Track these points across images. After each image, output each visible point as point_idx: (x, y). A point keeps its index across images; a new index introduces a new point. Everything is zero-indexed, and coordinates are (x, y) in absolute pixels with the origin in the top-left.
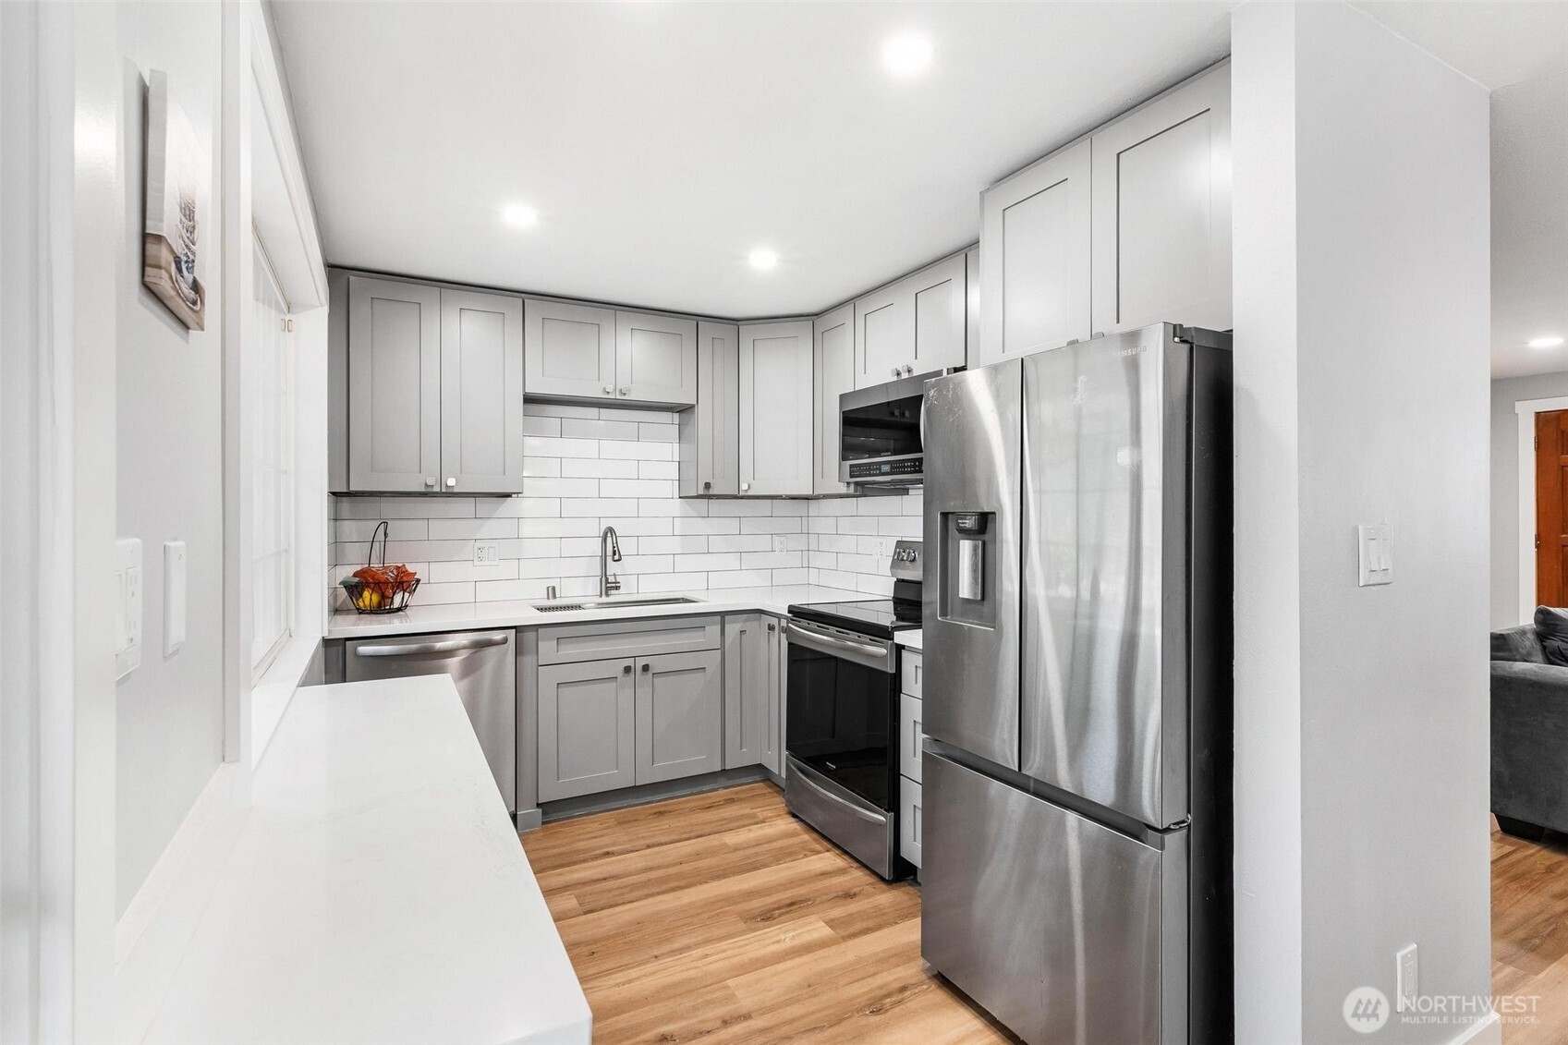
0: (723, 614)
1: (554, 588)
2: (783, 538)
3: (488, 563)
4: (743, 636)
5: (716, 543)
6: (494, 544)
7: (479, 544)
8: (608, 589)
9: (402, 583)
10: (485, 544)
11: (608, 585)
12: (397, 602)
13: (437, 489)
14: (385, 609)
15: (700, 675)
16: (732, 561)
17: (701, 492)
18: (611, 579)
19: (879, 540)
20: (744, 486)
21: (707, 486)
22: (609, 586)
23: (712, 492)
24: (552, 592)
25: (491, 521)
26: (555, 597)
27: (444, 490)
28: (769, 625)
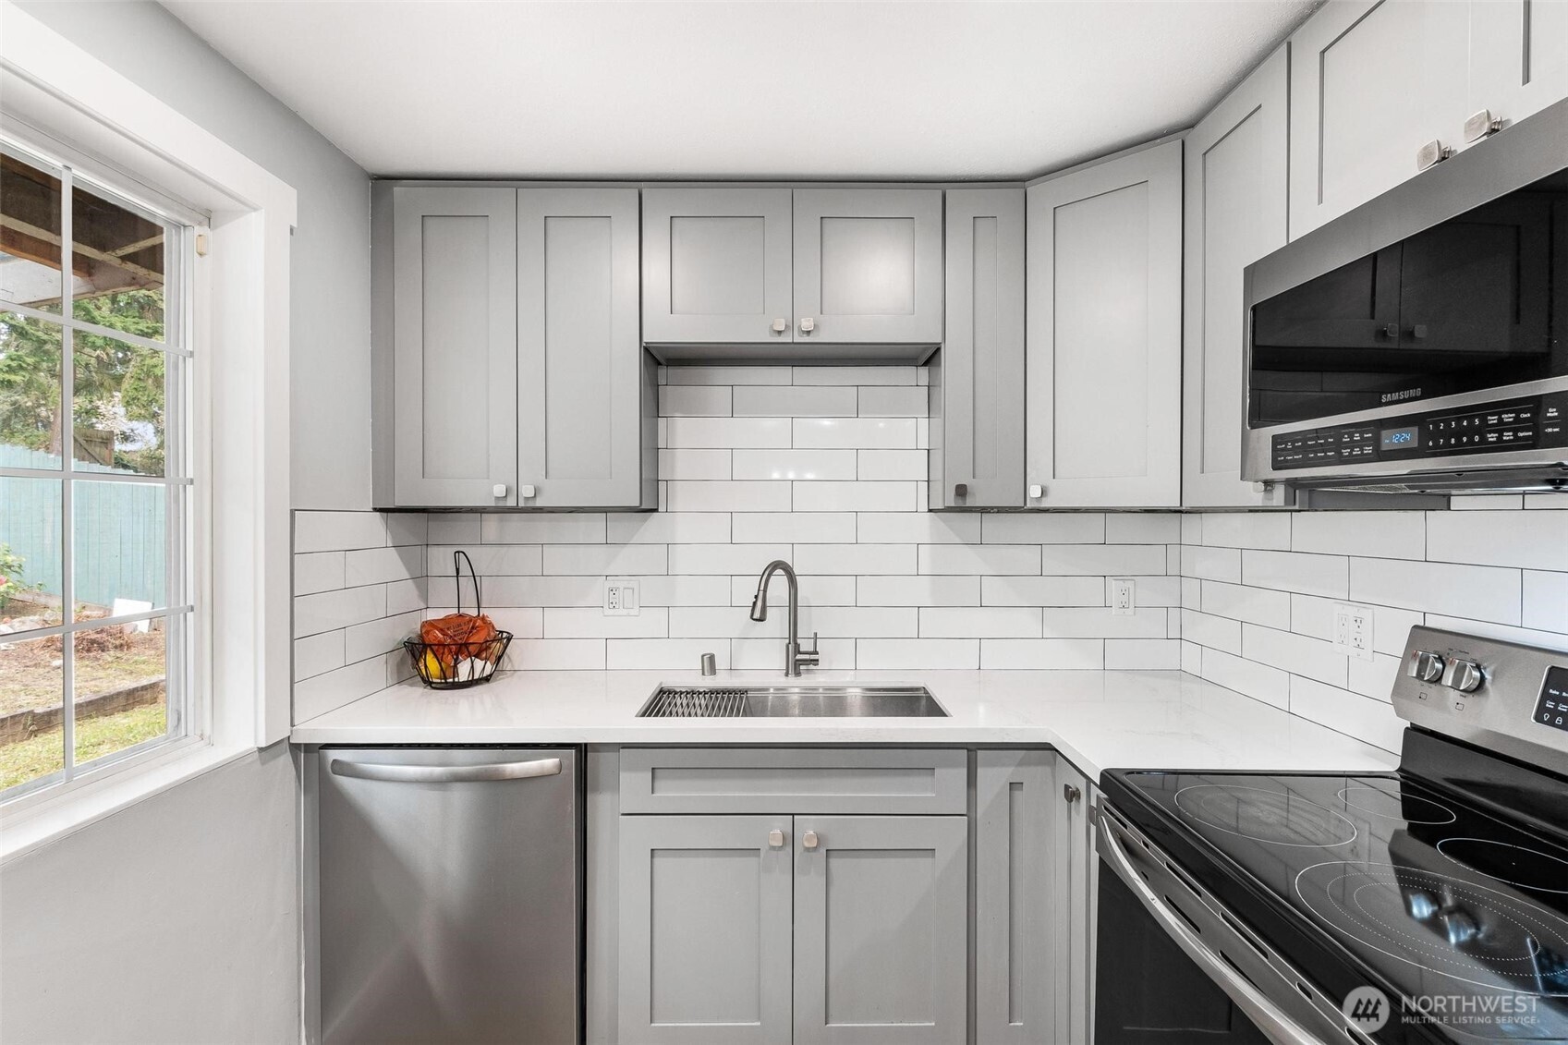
0: (972, 749)
1: (712, 658)
2: (1129, 584)
3: (625, 612)
4: (1017, 793)
5: (995, 591)
6: (633, 582)
7: (611, 583)
8: (798, 663)
9: (466, 645)
10: (620, 583)
11: (799, 657)
12: (464, 671)
13: (511, 502)
14: (446, 683)
15: (924, 862)
16: (1027, 622)
17: (951, 502)
18: (806, 645)
19: (1352, 611)
20: (1034, 491)
21: (961, 491)
22: (800, 660)
23: (969, 503)
24: (710, 664)
25: (627, 549)
26: (713, 671)
27: (522, 504)
28: (1067, 787)
